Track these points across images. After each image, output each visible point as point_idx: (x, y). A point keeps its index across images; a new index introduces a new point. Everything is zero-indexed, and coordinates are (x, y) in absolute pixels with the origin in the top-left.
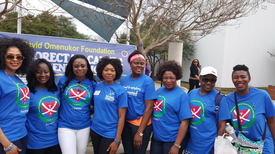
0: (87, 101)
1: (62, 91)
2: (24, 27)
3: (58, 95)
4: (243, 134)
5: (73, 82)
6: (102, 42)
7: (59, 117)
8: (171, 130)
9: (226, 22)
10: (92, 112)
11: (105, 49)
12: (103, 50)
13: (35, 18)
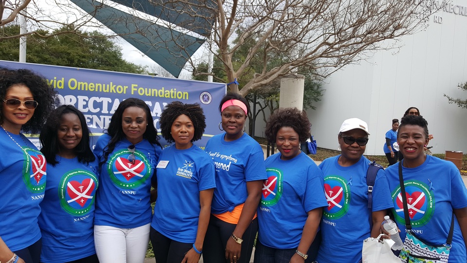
0: (144, 180)
1: (103, 160)
2: (30, 51)
3: (95, 169)
4: (414, 234)
5: (120, 146)
6: (165, 77)
7: (97, 207)
8: (290, 229)
9: (377, 44)
10: (152, 197)
11: (172, 90)
12: (170, 90)
13: (51, 36)
